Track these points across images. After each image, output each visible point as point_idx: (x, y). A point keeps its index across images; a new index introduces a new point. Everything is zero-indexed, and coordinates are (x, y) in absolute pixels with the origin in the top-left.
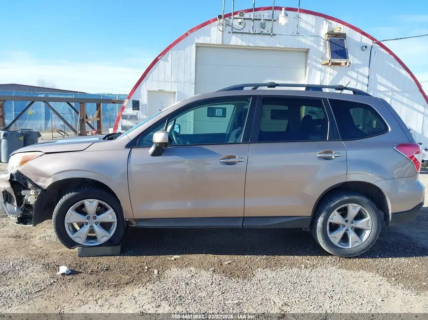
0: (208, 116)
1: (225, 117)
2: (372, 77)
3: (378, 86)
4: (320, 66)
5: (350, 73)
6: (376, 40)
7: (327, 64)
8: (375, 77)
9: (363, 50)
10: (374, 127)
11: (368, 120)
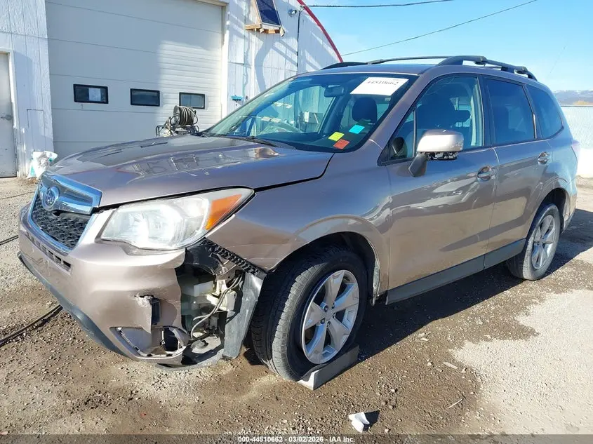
0: (76, 101)
1: (107, 102)
2: (301, 53)
3: (307, 65)
4: (243, 32)
5: (277, 44)
6: (304, 4)
7: (252, 30)
8: (304, 53)
9: (290, 14)
10: (307, 121)
11: (299, 112)
